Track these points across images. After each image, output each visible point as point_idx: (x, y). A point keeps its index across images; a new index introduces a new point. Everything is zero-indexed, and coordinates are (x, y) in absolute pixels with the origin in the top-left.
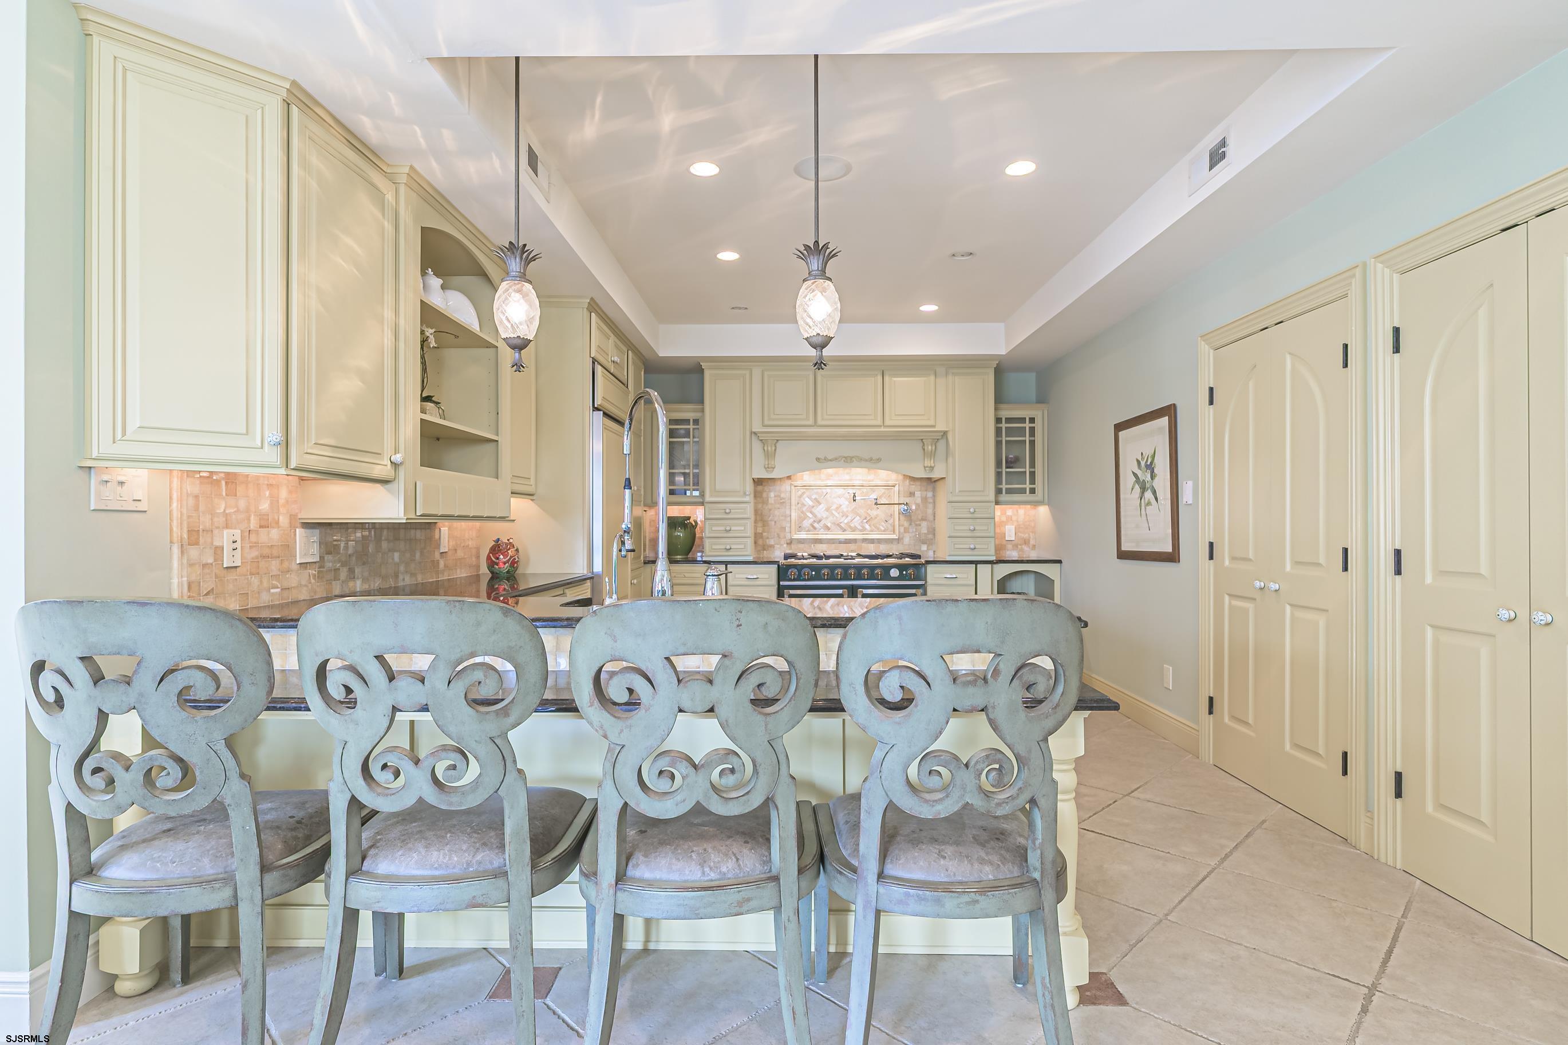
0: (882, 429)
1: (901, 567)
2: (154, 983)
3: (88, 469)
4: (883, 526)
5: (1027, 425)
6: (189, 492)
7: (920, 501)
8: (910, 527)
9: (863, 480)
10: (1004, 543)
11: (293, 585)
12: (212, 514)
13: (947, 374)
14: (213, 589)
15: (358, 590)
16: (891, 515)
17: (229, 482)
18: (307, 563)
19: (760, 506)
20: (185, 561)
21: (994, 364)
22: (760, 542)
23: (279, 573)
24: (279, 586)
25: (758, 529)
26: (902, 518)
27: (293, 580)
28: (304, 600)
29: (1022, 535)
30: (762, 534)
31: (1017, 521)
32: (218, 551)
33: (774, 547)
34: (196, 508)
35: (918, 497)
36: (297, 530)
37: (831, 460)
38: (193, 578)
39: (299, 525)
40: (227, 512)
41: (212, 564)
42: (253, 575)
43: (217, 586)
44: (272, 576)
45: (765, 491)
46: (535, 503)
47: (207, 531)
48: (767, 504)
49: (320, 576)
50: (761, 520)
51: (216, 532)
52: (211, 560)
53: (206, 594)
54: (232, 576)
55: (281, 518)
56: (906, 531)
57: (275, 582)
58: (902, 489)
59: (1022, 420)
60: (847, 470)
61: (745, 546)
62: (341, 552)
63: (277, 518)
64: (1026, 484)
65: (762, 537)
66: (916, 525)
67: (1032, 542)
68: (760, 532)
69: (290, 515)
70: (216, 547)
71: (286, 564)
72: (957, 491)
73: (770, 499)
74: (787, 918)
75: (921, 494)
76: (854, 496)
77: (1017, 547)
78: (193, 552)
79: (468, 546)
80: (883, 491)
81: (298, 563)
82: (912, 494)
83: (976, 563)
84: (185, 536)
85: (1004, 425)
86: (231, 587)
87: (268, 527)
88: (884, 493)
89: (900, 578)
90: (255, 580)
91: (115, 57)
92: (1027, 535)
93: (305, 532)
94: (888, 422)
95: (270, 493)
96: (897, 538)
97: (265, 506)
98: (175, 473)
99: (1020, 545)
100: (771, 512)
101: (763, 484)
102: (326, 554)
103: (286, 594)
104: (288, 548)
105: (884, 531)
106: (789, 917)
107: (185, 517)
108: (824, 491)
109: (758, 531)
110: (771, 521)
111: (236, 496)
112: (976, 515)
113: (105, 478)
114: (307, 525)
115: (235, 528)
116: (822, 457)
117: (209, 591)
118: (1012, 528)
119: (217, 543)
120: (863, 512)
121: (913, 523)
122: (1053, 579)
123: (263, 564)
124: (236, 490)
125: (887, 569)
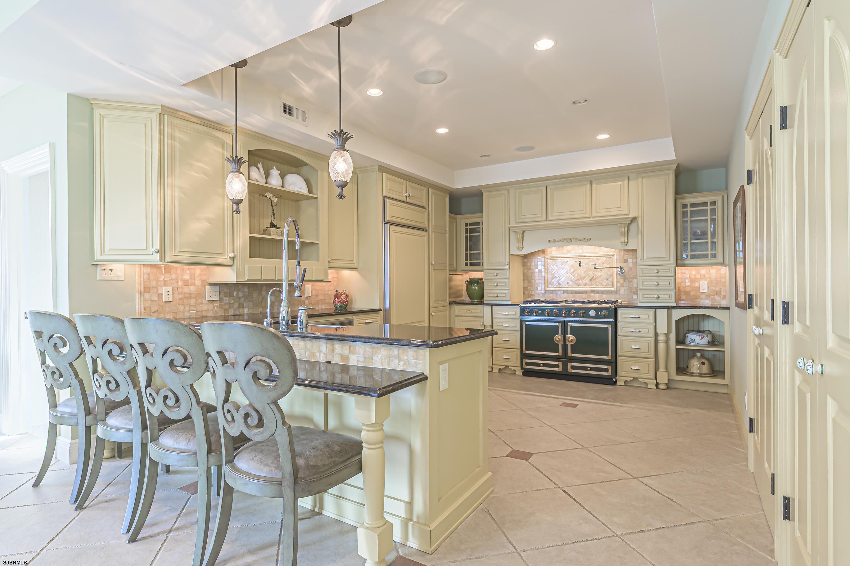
0: (591, 219)
1: (597, 310)
2: (111, 457)
3: (96, 265)
4: (605, 282)
5: (709, 207)
6: (145, 272)
7: (632, 265)
8: (625, 283)
9: (591, 253)
10: (699, 294)
11: (204, 310)
12: (157, 281)
13: (637, 178)
14: (157, 310)
15: (246, 313)
16: (611, 275)
17: (166, 268)
18: (212, 301)
19: (526, 271)
20: (142, 299)
21: (674, 166)
22: (526, 292)
23: (195, 304)
24: (195, 310)
25: (525, 284)
26: (619, 277)
27: (204, 307)
28: (210, 316)
29: (714, 288)
30: (527, 288)
31: (710, 278)
32: (160, 295)
33: (535, 295)
34: (149, 278)
35: (630, 263)
36: (206, 287)
37: (557, 242)
38: (147, 305)
39: (207, 285)
40: (165, 279)
41: (157, 300)
42: (180, 305)
43: (160, 309)
44: (191, 306)
45: (529, 262)
46: (358, 272)
47: (154, 287)
48: (530, 270)
49: (220, 307)
50: (527, 279)
51: (159, 288)
52: (156, 299)
53: (154, 312)
54: (168, 305)
55: (196, 282)
56: (622, 285)
57: (193, 308)
58: (618, 257)
59: (705, 204)
60: (581, 247)
61: (506, 295)
62: (234, 296)
63: (194, 282)
64: (708, 251)
65: (527, 290)
66: (629, 282)
67: (723, 293)
68: (526, 286)
69: (202, 281)
70: (159, 294)
71: (199, 301)
72: (645, 258)
73: (532, 267)
74: (200, 474)
75: (633, 261)
76: (580, 263)
77: (710, 297)
78: (147, 296)
79: (328, 294)
80: (605, 259)
81: (206, 300)
82: (626, 261)
83: (656, 308)
84: (143, 289)
85: (689, 209)
86: (167, 309)
87: (189, 286)
88: (605, 261)
89: (597, 316)
90: (181, 308)
91: (100, 114)
92: (718, 288)
93: (210, 288)
94: (594, 214)
95: (190, 271)
96: (615, 290)
97: (187, 277)
98: (137, 265)
99: (713, 296)
100: (533, 274)
101: (528, 257)
102: (224, 297)
103: (199, 313)
104: (201, 295)
105: (606, 285)
106: (201, 473)
107: (142, 282)
108: (565, 260)
109: (525, 286)
110: (532, 280)
111: (170, 273)
112: (659, 274)
113: (103, 268)
114: (211, 285)
115: (170, 286)
116: (552, 239)
117: (155, 311)
118: (706, 283)
119: (160, 292)
120: (591, 273)
121: (627, 280)
122: (723, 321)
123: (186, 301)
124: (170, 271)
125: (588, 310)
